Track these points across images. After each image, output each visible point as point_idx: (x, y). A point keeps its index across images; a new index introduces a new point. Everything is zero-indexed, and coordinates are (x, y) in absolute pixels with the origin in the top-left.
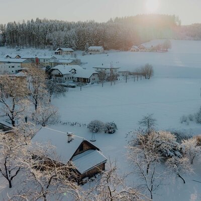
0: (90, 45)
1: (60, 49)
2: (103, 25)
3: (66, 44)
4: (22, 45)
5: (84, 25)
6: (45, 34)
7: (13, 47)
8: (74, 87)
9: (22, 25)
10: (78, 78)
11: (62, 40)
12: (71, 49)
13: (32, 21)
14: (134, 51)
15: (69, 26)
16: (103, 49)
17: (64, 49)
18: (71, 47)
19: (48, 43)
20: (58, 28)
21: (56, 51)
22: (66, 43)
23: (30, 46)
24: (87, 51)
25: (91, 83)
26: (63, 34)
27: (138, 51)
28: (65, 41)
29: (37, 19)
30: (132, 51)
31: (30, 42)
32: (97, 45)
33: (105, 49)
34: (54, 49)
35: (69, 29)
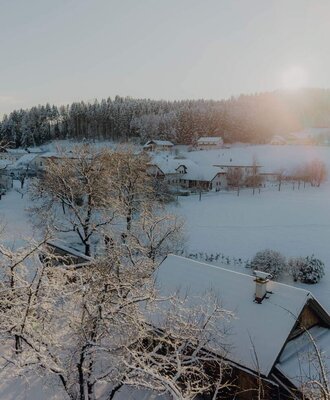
0: (201, 135)
1: (152, 143)
2: (221, 103)
3: (161, 135)
4: (93, 137)
5: (191, 104)
6: (129, 120)
7: (79, 140)
8: (186, 194)
9: (94, 106)
10: (190, 181)
11: (156, 127)
12: (168, 143)
13: (109, 99)
14: (278, 144)
15: (166, 107)
16: (222, 141)
17: (159, 142)
18: (169, 139)
19: (133, 133)
20: (149, 109)
21: (146, 145)
22: (162, 132)
23: (105, 138)
24: (195, 144)
25: (214, 190)
26: (157, 119)
27: (284, 144)
28: (161, 130)
29: (117, 97)
30: (273, 144)
31: (104, 133)
32: (212, 134)
33: (226, 141)
34: (143, 144)
35: (166, 111)
